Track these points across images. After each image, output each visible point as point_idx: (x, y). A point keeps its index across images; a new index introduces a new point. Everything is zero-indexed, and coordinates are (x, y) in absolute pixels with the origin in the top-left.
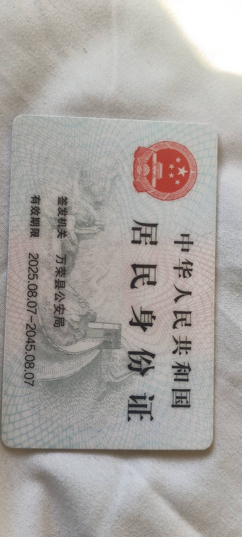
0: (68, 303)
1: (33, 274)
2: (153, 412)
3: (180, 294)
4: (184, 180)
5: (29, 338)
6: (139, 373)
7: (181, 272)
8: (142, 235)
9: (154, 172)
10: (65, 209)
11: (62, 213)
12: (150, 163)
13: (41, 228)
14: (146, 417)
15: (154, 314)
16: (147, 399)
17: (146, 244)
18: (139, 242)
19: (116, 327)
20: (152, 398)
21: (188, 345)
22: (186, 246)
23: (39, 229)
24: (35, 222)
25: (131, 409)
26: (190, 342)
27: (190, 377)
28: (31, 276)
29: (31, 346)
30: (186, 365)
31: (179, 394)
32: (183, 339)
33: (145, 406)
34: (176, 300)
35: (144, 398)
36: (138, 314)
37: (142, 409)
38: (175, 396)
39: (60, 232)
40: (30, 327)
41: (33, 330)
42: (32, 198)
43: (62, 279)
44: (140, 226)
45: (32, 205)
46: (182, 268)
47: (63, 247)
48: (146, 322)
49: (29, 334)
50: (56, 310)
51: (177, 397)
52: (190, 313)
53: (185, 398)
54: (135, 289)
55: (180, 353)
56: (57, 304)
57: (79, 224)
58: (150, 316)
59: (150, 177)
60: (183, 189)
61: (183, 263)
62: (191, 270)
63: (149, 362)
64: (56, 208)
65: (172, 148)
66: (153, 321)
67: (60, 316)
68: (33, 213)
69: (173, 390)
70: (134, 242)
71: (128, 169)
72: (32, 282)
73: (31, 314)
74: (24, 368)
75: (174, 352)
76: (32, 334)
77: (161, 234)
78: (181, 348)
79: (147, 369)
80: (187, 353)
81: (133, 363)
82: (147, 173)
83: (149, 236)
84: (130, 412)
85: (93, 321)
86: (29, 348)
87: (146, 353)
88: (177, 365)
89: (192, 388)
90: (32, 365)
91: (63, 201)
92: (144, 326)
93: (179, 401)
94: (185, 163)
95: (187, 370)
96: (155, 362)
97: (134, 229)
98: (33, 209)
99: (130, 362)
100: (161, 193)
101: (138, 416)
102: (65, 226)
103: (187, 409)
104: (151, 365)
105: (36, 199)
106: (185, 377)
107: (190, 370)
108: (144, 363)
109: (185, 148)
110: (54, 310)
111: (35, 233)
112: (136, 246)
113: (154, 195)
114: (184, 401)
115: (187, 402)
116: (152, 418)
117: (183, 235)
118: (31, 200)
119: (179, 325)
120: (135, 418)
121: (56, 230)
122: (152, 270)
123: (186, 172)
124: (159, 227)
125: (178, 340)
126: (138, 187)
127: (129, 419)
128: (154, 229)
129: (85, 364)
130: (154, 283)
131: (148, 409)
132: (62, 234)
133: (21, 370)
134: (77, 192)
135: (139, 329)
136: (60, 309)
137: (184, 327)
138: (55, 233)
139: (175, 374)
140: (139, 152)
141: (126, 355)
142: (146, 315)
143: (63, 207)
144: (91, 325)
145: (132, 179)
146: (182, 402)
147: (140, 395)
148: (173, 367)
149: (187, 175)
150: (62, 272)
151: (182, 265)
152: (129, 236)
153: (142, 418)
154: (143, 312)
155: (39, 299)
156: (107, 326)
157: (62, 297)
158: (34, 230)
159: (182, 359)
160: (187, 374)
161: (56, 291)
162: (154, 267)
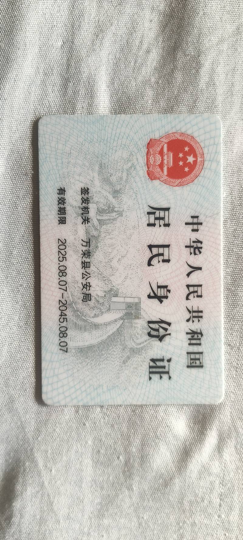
0: (93, 281)
1: (63, 257)
2: (170, 372)
3: (192, 270)
4: (192, 167)
5: (61, 312)
6: (157, 339)
7: (192, 250)
8: (156, 219)
9: (165, 162)
10: (87, 198)
11: (85, 202)
12: (161, 153)
13: (68, 216)
14: (165, 377)
15: (168, 288)
16: (166, 362)
17: (160, 226)
18: (154, 225)
19: (136, 300)
20: (169, 361)
21: (200, 314)
22: (195, 227)
23: (65, 218)
24: (62, 211)
25: (151, 370)
26: (201, 312)
27: (202, 342)
28: (61, 259)
29: (64, 318)
30: (199, 331)
31: (193, 356)
32: (195, 309)
33: (164, 367)
34: (188, 275)
35: (162, 360)
36: (155, 288)
37: (161, 370)
38: (189, 358)
39: (84, 218)
40: (62, 303)
41: (64, 305)
42: (58, 190)
43: (87, 260)
44: (154, 211)
45: (58, 196)
46: (192, 247)
47: (87, 232)
48: (163, 295)
49: (61, 308)
50: (84, 287)
51: (191, 359)
52: (201, 286)
53: (199, 359)
54: (151, 266)
55: (193, 321)
56: (84, 283)
57: (100, 212)
58: (165, 289)
59: (161, 166)
60: (192, 175)
61: (194, 242)
62: (201, 248)
63: (166, 330)
64: (79, 197)
65: (180, 138)
66: (169, 294)
67: (87, 292)
68: (59, 203)
69: (188, 353)
70: (149, 225)
71: (142, 160)
72: (61, 264)
73: (62, 291)
74: (58, 338)
75: (188, 320)
76: (64, 308)
77: (173, 217)
78: (194, 317)
79: (164, 336)
80: (199, 321)
81: (152, 331)
82: (159, 162)
83: (163, 219)
84: (150, 373)
85: (116, 296)
86: (62, 320)
87: (162, 322)
88: (190, 331)
89: (205, 351)
90: (65, 335)
91: (85, 191)
92: (160, 299)
93: (193, 363)
94: (192, 151)
95: (200, 336)
96: (170, 329)
97: (149, 213)
98: (60, 199)
99: (150, 330)
100: (172, 180)
101: (158, 376)
102: (88, 213)
103: (200, 370)
104: (168, 332)
105: (62, 191)
106: (198, 342)
107: (202, 335)
108: (161, 330)
109: (193, 137)
110: (82, 287)
111: (62, 221)
112: (151, 228)
113: (165, 182)
114: (198, 362)
115: (200, 363)
116: (170, 378)
117: (193, 217)
118: (58, 191)
119: (191, 297)
120: (156, 377)
121: (80, 218)
122: (166, 250)
123: (195, 159)
124: (171, 211)
125: (191, 310)
126: (151, 176)
127: (150, 378)
128: (167, 212)
129: (111, 332)
130: (168, 261)
131: (166, 370)
132: (86, 220)
133: (56, 340)
134: (97, 183)
135: (156, 301)
136: (87, 286)
137: (196, 298)
138: (80, 220)
139: (189, 339)
140: (151, 144)
141: (146, 325)
142: (162, 289)
143: (85, 197)
144: (114, 299)
145: (145, 169)
146: (196, 363)
147: (159, 358)
148: (187, 333)
149: (195, 162)
150: (87, 254)
151: (192, 244)
152: (145, 220)
153: (161, 377)
154: (159, 287)
155: (69, 278)
156: (128, 300)
157: (89, 276)
158: (61, 218)
159: (195, 326)
160: (200, 339)
161: (83, 271)
162: (168, 246)
